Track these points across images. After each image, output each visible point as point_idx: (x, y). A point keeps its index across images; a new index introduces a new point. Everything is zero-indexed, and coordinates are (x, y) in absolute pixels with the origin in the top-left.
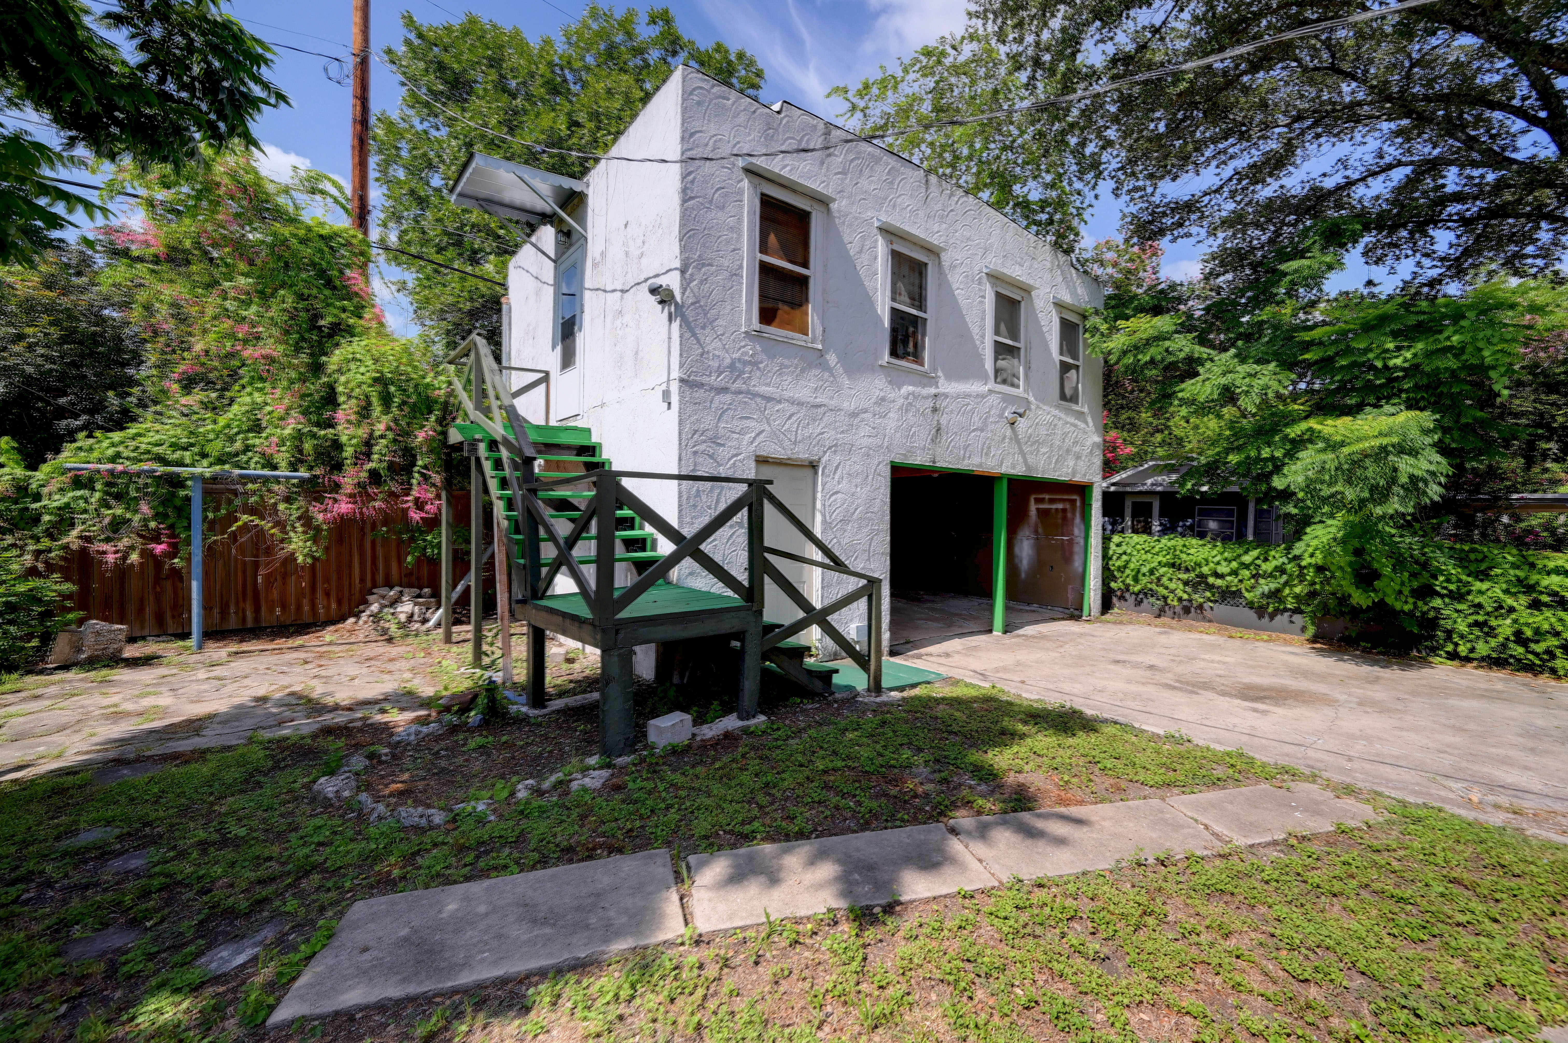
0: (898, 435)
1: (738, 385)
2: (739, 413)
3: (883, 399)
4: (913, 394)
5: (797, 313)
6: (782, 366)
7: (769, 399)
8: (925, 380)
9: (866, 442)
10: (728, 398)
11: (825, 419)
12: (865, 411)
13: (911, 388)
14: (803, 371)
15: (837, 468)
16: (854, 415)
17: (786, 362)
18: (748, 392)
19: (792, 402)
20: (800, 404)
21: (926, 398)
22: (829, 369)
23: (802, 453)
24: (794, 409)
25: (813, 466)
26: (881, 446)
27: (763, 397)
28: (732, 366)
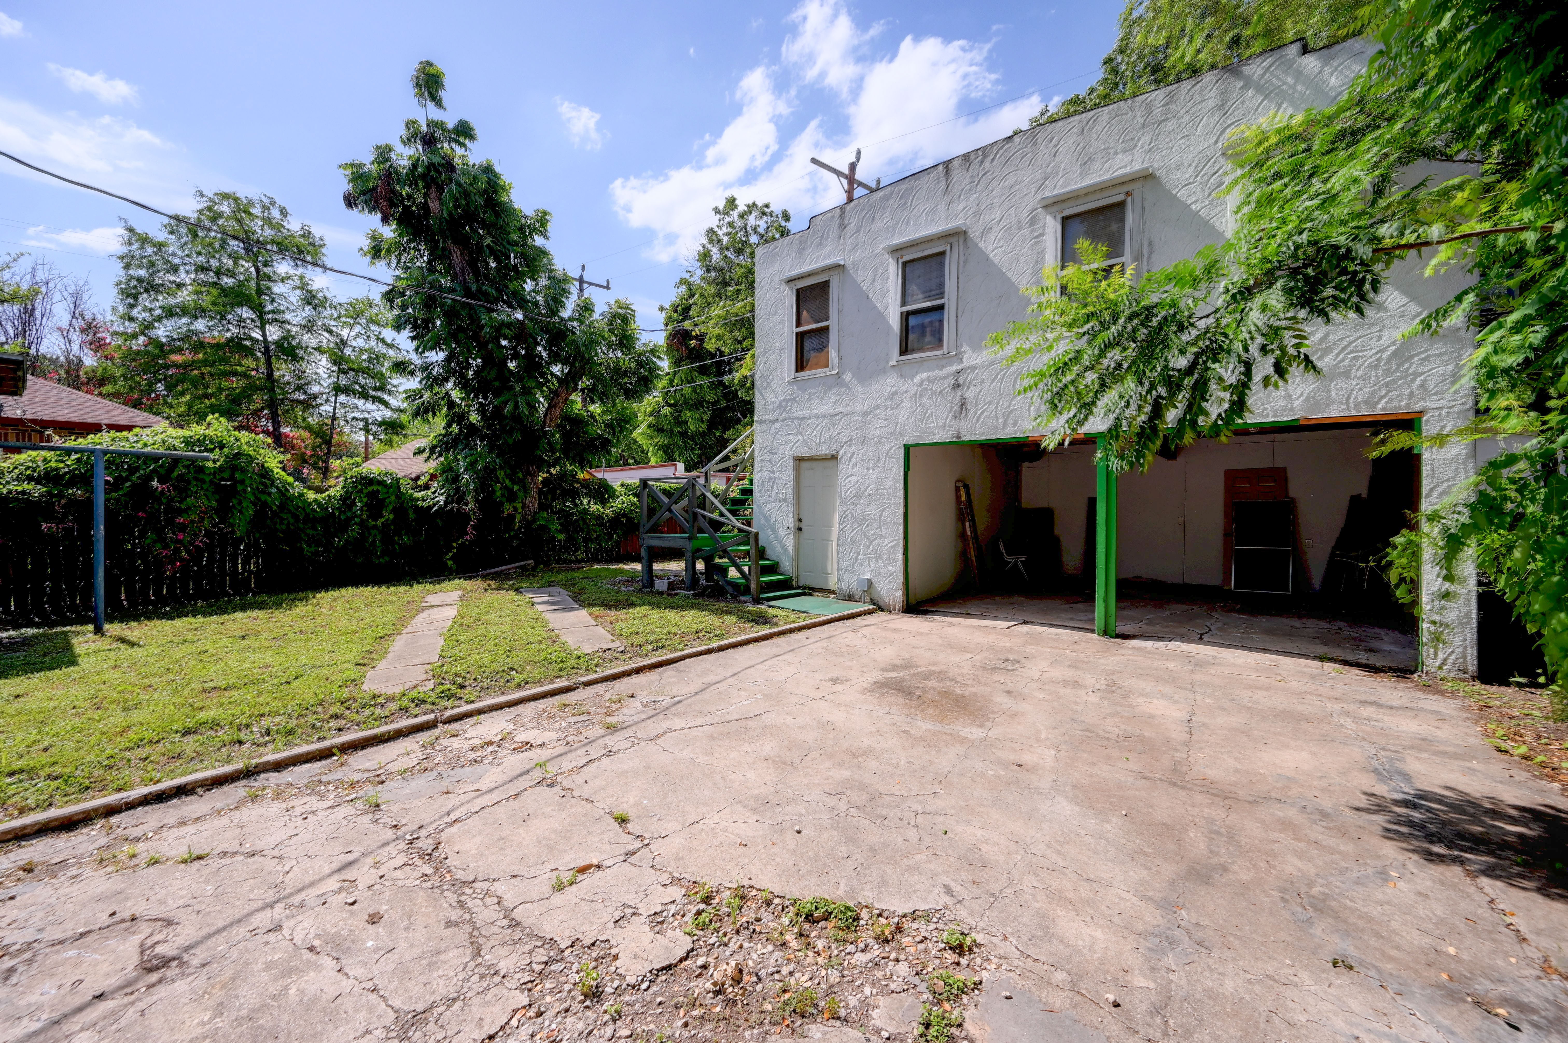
0: (911, 421)
1: (784, 415)
2: (785, 432)
3: (895, 393)
4: (928, 379)
5: (823, 353)
6: (810, 395)
7: (802, 419)
8: (944, 362)
9: (877, 432)
10: (778, 425)
11: (842, 422)
12: (878, 407)
13: (925, 375)
14: (825, 393)
15: (851, 457)
16: (866, 414)
17: (813, 391)
18: (790, 418)
19: (817, 416)
20: (824, 416)
21: (946, 377)
22: (846, 385)
23: (825, 451)
24: (819, 421)
25: (834, 457)
26: (893, 433)
27: (798, 418)
28: (780, 405)
